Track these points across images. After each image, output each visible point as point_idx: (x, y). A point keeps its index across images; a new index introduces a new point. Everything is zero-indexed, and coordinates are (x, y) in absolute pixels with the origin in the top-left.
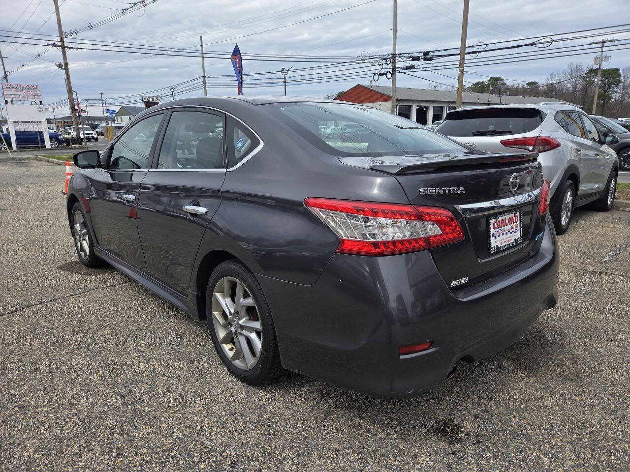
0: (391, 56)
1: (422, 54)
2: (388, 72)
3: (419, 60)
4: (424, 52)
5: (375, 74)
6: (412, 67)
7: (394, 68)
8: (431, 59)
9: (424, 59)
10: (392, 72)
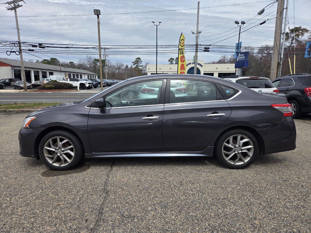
0: (17, 43)
1: (38, 44)
2: (16, 51)
3: (37, 47)
4: (39, 44)
5: (7, 51)
6: (33, 50)
7: (20, 50)
8: (44, 48)
9: (40, 47)
10: (19, 51)
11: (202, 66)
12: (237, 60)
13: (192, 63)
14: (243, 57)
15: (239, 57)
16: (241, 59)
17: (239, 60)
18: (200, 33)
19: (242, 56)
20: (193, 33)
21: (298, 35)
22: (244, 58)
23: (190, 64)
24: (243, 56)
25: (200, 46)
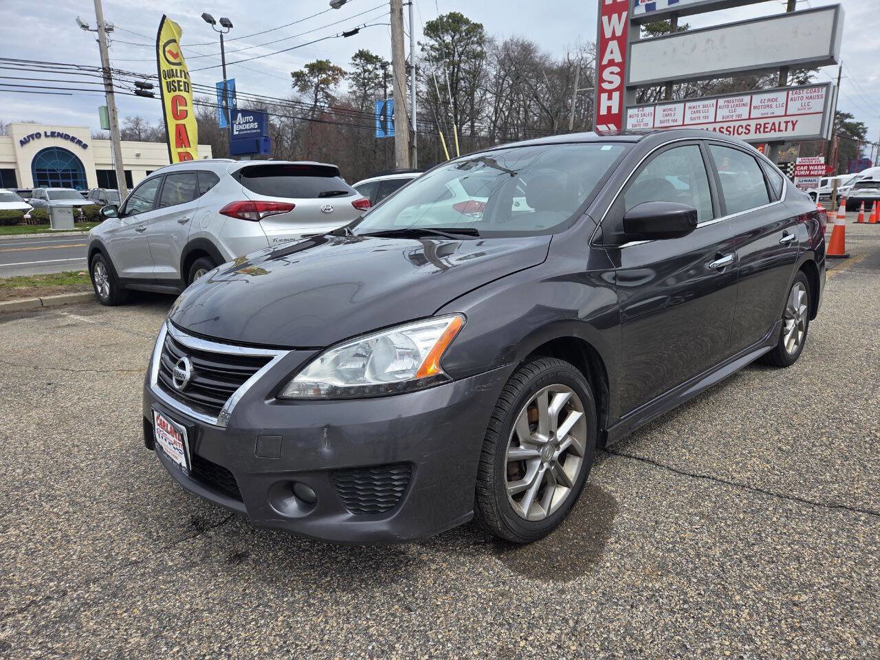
11: (85, 146)
12: (236, 133)
13: (43, 134)
14: (252, 125)
15: (239, 124)
16: (246, 130)
17: (241, 133)
18: (110, 29)
19: (249, 122)
20: (83, 26)
21: (326, 82)
22: (254, 129)
23: (37, 137)
24: (254, 122)
25: (118, 77)
